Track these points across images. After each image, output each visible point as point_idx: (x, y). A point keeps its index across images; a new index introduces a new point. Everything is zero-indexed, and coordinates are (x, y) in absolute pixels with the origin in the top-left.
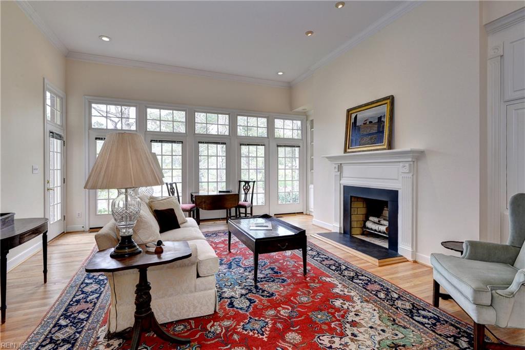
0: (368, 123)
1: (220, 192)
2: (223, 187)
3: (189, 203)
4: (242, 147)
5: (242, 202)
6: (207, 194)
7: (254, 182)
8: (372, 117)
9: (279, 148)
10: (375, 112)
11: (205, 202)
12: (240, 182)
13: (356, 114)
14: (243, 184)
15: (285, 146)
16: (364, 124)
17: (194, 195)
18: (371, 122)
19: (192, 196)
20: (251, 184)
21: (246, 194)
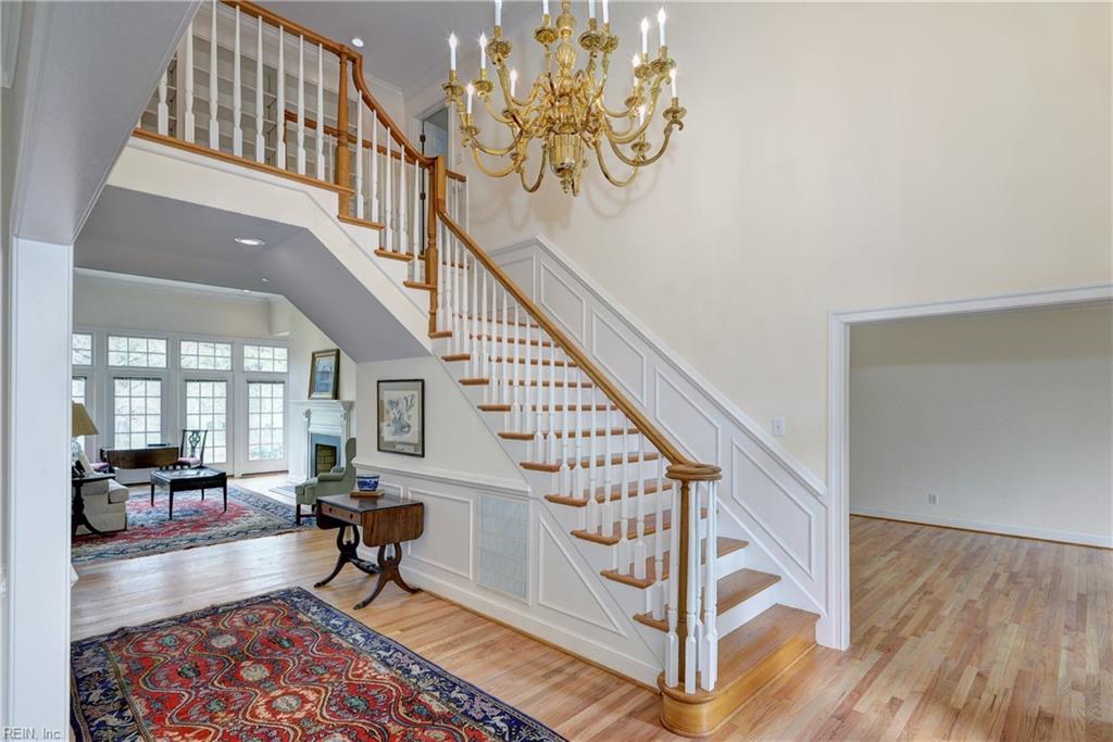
1: (150, 445)
2: (155, 439)
3: (97, 462)
4: (189, 384)
5: (187, 458)
6: (128, 448)
7: (206, 431)
9: (250, 385)
11: (123, 459)
12: (185, 431)
14: (189, 434)
15: (260, 382)
17: (106, 450)
19: (102, 451)
20: (202, 434)
21: (193, 448)
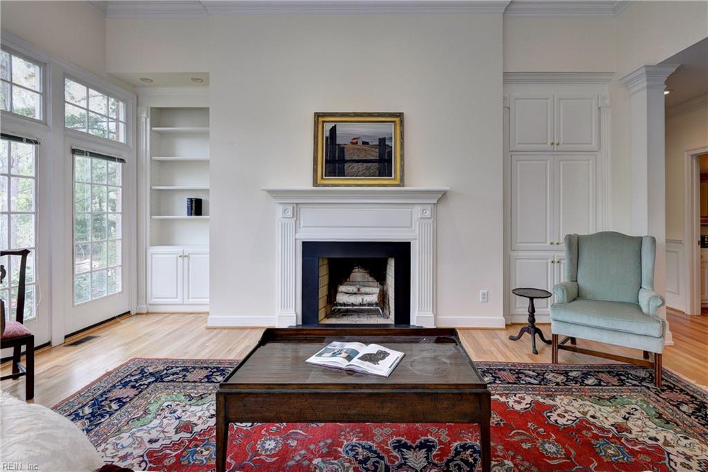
0: (360, 143)
8: (366, 136)
9: (78, 158)
10: (373, 130)
13: (333, 124)
15: (93, 155)
16: (352, 143)
18: (365, 143)
